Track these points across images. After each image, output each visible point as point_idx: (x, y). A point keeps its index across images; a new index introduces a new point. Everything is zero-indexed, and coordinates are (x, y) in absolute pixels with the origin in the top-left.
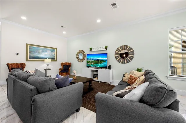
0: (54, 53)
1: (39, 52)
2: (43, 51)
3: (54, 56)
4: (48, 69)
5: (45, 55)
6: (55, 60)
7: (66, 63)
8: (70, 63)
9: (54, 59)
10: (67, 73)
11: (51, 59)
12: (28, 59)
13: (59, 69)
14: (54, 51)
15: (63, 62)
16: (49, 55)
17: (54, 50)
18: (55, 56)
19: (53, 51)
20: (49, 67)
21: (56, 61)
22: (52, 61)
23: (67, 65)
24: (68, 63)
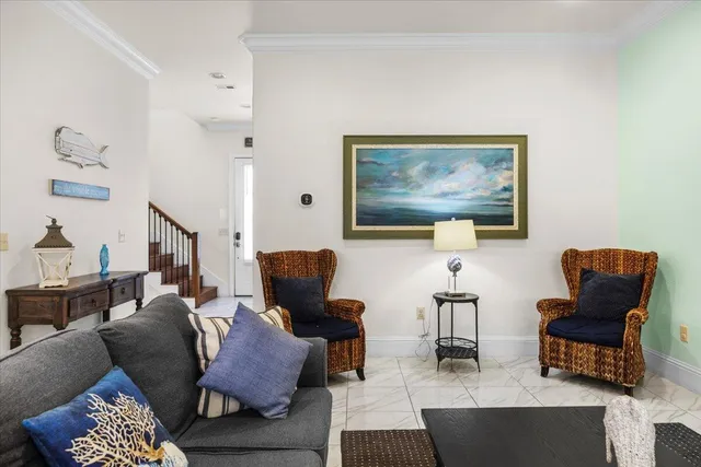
0: (505, 178)
1: (406, 181)
2: (430, 172)
3: (506, 195)
4: (458, 298)
5: (444, 195)
6: (515, 227)
7: (609, 256)
8: (650, 259)
9: (508, 220)
10: (609, 352)
11: (478, 219)
12: (355, 227)
13: (540, 306)
14: (505, 158)
15: (583, 247)
16: (469, 195)
17: (510, 150)
18: (510, 200)
19: (500, 161)
20: (466, 283)
21: (522, 234)
22: (480, 235)
23: (621, 270)
24: (630, 256)
